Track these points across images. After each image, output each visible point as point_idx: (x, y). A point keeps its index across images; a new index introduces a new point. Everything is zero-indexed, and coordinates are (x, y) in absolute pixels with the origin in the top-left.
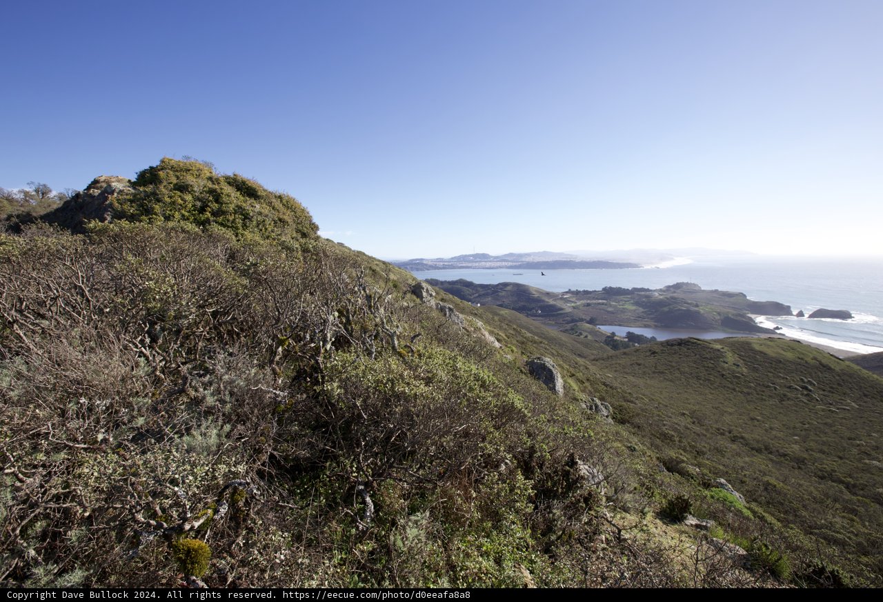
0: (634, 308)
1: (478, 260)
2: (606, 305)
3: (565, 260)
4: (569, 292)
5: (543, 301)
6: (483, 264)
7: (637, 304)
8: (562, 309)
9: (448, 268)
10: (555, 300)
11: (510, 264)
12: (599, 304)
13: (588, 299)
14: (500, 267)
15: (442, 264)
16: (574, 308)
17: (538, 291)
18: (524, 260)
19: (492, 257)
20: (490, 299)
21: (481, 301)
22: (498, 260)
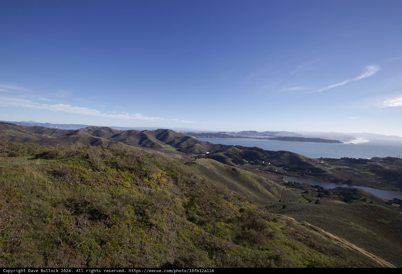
0: (373, 174)
1: (252, 134)
2: (351, 170)
3: (298, 136)
4: (321, 159)
5: (311, 165)
6: (255, 136)
7: (372, 171)
8: (325, 172)
9: (239, 138)
10: (316, 164)
11: (269, 137)
12: (346, 169)
13: (336, 165)
14: (265, 139)
15: (235, 135)
16: (331, 171)
17: (304, 157)
18: (275, 135)
19: (259, 133)
20: (275, 160)
21: (270, 161)
22: (262, 134)
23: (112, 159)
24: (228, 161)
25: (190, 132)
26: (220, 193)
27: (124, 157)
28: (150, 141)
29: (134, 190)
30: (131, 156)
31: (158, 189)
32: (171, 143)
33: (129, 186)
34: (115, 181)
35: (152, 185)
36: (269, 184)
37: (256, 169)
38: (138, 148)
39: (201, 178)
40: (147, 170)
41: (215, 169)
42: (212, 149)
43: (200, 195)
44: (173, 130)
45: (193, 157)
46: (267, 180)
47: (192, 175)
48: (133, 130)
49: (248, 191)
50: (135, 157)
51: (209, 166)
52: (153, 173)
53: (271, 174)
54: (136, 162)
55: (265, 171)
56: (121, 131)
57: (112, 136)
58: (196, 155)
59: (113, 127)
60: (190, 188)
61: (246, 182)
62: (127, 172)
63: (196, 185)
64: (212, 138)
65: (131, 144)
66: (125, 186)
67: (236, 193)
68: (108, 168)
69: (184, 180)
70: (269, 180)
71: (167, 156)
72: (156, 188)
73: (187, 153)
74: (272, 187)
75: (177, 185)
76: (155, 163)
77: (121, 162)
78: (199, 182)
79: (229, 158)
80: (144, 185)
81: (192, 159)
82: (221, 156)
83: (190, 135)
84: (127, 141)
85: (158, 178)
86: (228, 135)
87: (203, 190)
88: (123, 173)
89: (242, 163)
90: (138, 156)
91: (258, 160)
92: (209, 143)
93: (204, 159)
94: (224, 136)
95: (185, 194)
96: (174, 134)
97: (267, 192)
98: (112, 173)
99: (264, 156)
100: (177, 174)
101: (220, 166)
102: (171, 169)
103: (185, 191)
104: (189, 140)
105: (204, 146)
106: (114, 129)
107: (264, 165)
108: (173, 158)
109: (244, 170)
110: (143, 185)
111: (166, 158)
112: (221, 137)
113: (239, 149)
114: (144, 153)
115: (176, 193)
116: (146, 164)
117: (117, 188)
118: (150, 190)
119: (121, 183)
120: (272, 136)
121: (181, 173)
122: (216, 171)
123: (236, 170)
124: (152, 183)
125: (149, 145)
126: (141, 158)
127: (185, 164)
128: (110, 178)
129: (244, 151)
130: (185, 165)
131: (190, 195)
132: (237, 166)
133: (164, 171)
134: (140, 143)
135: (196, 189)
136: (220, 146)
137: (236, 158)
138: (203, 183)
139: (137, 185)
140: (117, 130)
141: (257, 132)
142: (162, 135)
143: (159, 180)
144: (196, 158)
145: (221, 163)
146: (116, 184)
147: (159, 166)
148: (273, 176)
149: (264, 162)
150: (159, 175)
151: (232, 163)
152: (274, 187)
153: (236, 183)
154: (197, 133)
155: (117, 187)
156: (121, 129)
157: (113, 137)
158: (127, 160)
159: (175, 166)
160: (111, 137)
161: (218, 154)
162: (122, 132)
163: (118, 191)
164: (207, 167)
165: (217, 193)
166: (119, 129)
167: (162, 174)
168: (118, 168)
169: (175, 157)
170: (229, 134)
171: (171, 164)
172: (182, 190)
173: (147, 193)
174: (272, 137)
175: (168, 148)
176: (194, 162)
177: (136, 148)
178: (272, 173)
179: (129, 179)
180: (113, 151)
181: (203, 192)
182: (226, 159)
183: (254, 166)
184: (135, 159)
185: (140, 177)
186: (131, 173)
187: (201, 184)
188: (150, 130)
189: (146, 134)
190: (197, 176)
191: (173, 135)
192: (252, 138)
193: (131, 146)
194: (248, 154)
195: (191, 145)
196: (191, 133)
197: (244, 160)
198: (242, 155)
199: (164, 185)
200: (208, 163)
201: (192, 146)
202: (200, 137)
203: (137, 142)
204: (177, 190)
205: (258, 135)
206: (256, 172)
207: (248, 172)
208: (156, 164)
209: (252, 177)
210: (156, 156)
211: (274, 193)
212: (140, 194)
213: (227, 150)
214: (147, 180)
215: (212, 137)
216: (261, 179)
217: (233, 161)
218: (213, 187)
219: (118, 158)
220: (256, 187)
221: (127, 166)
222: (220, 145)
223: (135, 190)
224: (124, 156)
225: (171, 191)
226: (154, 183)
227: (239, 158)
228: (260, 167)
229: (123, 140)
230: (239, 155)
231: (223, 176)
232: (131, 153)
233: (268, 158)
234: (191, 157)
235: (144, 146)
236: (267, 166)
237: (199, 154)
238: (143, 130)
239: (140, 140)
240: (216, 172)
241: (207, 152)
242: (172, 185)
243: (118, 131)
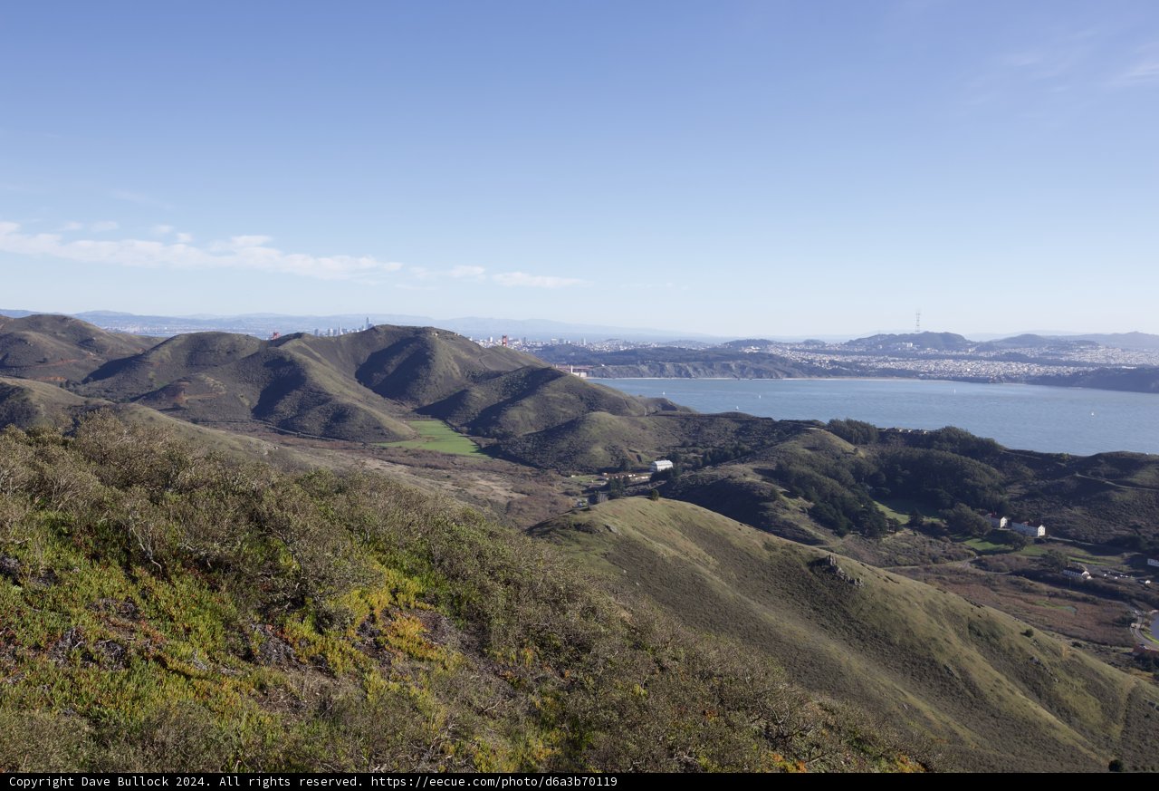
1: (929, 350)
6: (950, 365)
9: (848, 374)
11: (1037, 370)
14: (1010, 379)
15: (827, 358)
18: (1076, 357)
19: (973, 344)
20: (1077, 511)
21: (1046, 516)
22: (992, 354)
23: (99, 505)
24: (788, 516)
25: (555, 341)
26: (742, 704)
27: (168, 493)
28: (321, 398)
29: (232, 688)
30: (212, 485)
31: (375, 678)
32: (444, 410)
33: (201, 663)
34: (113, 635)
35: (338, 661)
36: (1038, 655)
37: (958, 565)
38: (254, 440)
39: (625, 614)
40: (309, 567)
41: (706, 565)
42: (690, 442)
43: (621, 715)
44: (459, 331)
45: (576, 489)
46: (1028, 634)
47: (571, 597)
48: (219, 335)
49: (912, 699)
50: (234, 493)
51: (674, 546)
52: (344, 587)
53: (1056, 595)
54: (243, 521)
55: (1014, 578)
56: (148, 339)
57: (96, 368)
58: (592, 480)
59: (96, 315)
60: (562, 675)
61: (897, 639)
62: (186, 585)
63: (597, 656)
64: (688, 375)
65: (210, 417)
66: (174, 664)
67: (836, 704)
68: (72, 560)
69: (527, 627)
70: (1038, 633)
71: (424, 485)
72: (359, 674)
73: (540, 468)
74: (1063, 675)
75: (483, 655)
76: (355, 526)
77: (152, 526)
78: (617, 640)
79: (792, 495)
80: (288, 657)
81: (572, 501)
82: (741, 485)
83: (557, 362)
84: (184, 398)
85: (373, 619)
86: (783, 360)
87: (639, 689)
88: (161, 590)
89: (867, 527)
90: (255, 484)
91: (967, 510)
92: (673, 408)
93: (642, 501)
94: (761, 366)
95: (533, 713)
96: (465, 356)
97: (1031, 704)
98: (95, 592)
99: (1008, 484)
100: (482, 589)
101: (736, 542)
102: (446, 563)
103: (530, 690)
104: (551, 391)
105: (644, 428)
106: (103, 327)
107: (1007, 542)
108: (461, 494)
109: (881, 571)
110: (283, 658)
111: (421, 499)
112: (743, 371)
113: (849, 440)
114: (289, 467)
115: (476, 703)
116: (304, 532)
117: (128, 678)
118: (323, 689)
119: (153, 651)
120: (1050, 364)
121: (507, 583)
122: (716, 572)
123: (833, 569)
124: (339, 646)
125: (314, 420)
126: (270, 497)
127: (530, 531)
128: (87, 618)
129: (883, 456)
130: (529, 539)
131: (562, 716)
132: (837, 542)
133: (410, 573)
134: (262, 411)
135: (599, 681)
136: (734, 426)
137: (833, 496)
138: (637, 646)
139: (248, 656)
140: (125, 334)
141: (960, 338)
142: (395, 361)
143: (380, 626)
144: (592, 495)
145: (746, 528)
146: (123, 658)
147: (375, 543)
148: (1065, 610)
149: (1003, 521)
150: (381, 598)
151: (809, 526)
152: (1071, 673)
153: (835, 649)
154: (597, 347)
155: (124, 671)
156: (147, 330)
157: (97, 375)
158: (190, 509)
159: (471, 545)
160: (84, 374)
161: (722, 471)
162: (156, 348)
163: (134, 700)
164: (659, 547)
165: (722, 702)
166: (132, 330)
167: (394, 592)
168: (130, 558)
169: (472, 491)
170: (788, 354)
171: (450, 532)
172: (517, 686)
173: (309, 705)
174: (1053, 370)
175: (430, 439)
176: (584, 518)
177: (240, 441)
178: (1058, 590)
179: (202, 624)
180: (100, 457)
181: (637, 698)
182: (771, 505)
183: (946, 545)
184: (233, 504)
185: (265, 611)
186: (214, 588)
187: (628, 652)
188: (323, 331)
189: (298, 355)
190: (604, 600)
191: (458, 359)
192: (928, 376)
193: (207, 430)
194: (908, 472)
195: (562, 420)
196: (561, 347)
197: (882, 508)
198: (873, 480)
199: (411, 656)
200: (667, 529)
201: (573, 425)
202: (620, 374)
203: (247, 404)
204: (483, 687)
205: (970, 358)
206: (957, 580)
207: (906, 582)
208: (361, 530)
209: (931, 609)
210: (357, 484)
211: (1076, 715)
212: (263, 714)
213: (781, 446)
214: (306, 629)
215: (691, 371)
216: (991, 623)
217: (815, 514)
218: (699, 668)
219: (136, 499)
220: (963, 672)
221: (187, 545)
222: (734, 417)
223: (236, 689)
224: (167, 486)
225: (449, 690)
226: (349, 648)
227: (848, 494)
228: (980, 553)
229: (164, 396)
230: (851, 480)
231: (756, 606)
232: (210, 471)
233: (1031, 495)
234: (564, 489)
235: (286, 427)
236: (1023, 544)
237: (609, 470)
238: (282, 333)
239: (264, 394)
240: (716, 582)
241: (662, 458)
242: (456, 656)
243: (130, 340)
